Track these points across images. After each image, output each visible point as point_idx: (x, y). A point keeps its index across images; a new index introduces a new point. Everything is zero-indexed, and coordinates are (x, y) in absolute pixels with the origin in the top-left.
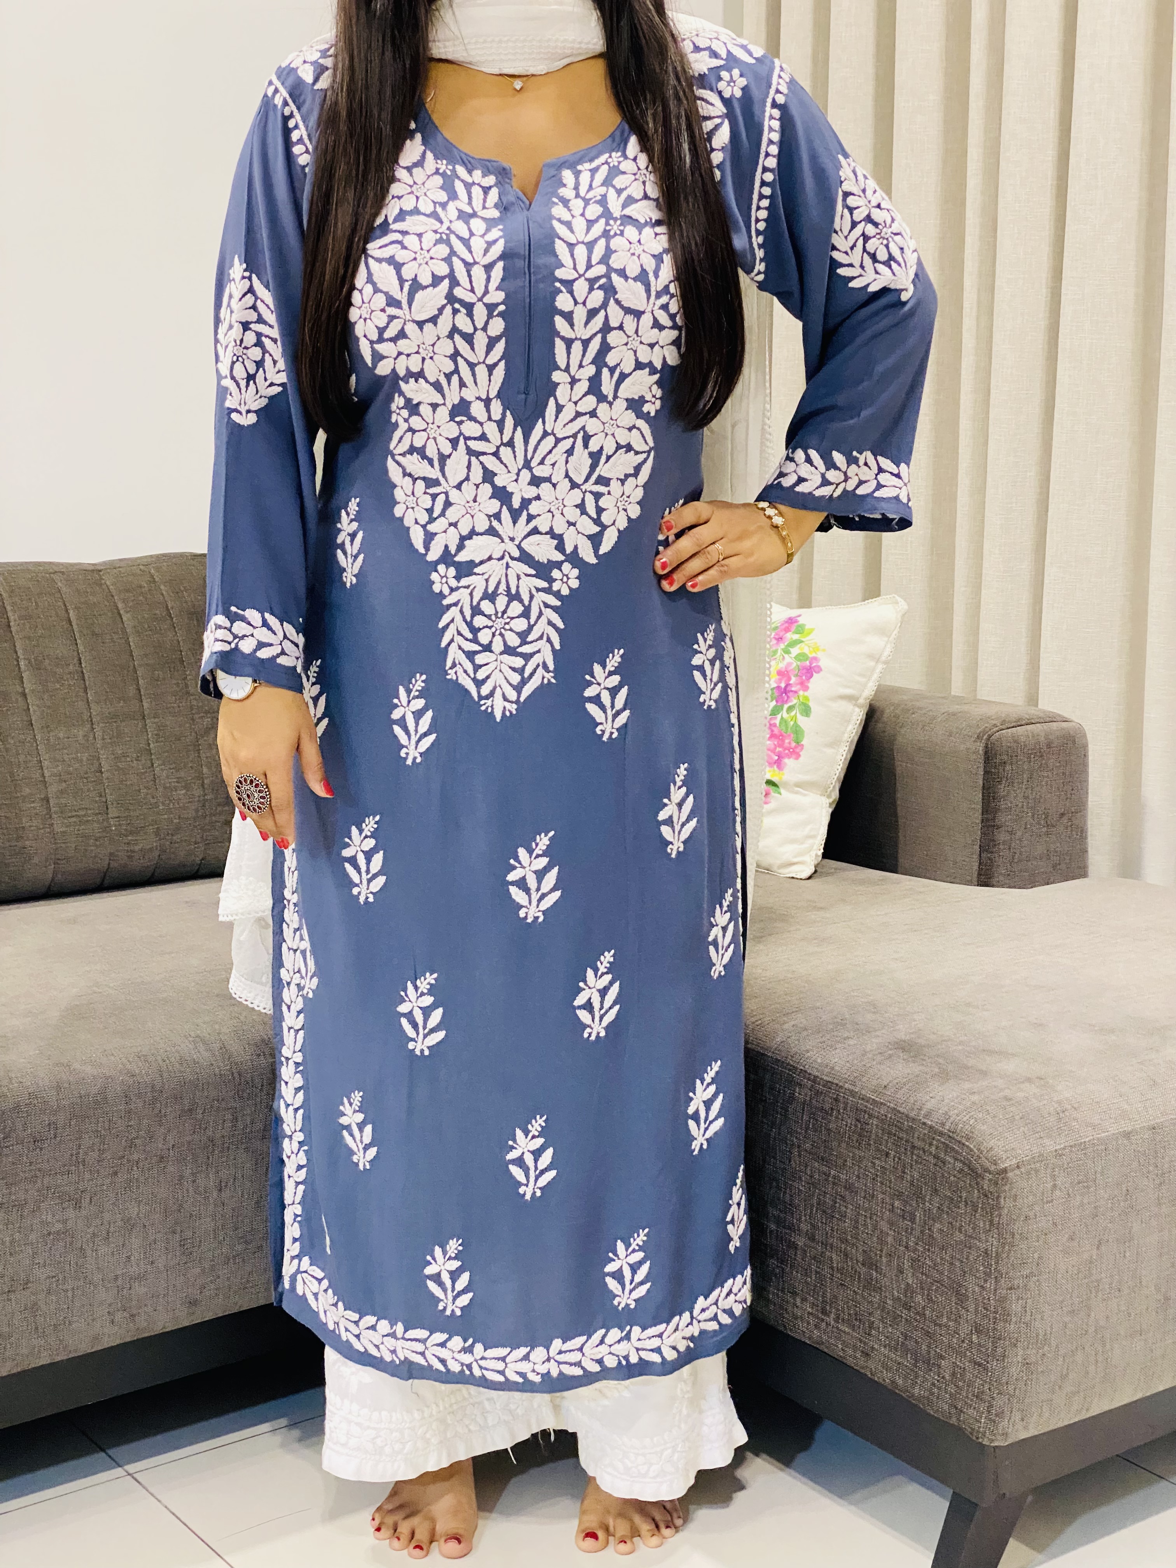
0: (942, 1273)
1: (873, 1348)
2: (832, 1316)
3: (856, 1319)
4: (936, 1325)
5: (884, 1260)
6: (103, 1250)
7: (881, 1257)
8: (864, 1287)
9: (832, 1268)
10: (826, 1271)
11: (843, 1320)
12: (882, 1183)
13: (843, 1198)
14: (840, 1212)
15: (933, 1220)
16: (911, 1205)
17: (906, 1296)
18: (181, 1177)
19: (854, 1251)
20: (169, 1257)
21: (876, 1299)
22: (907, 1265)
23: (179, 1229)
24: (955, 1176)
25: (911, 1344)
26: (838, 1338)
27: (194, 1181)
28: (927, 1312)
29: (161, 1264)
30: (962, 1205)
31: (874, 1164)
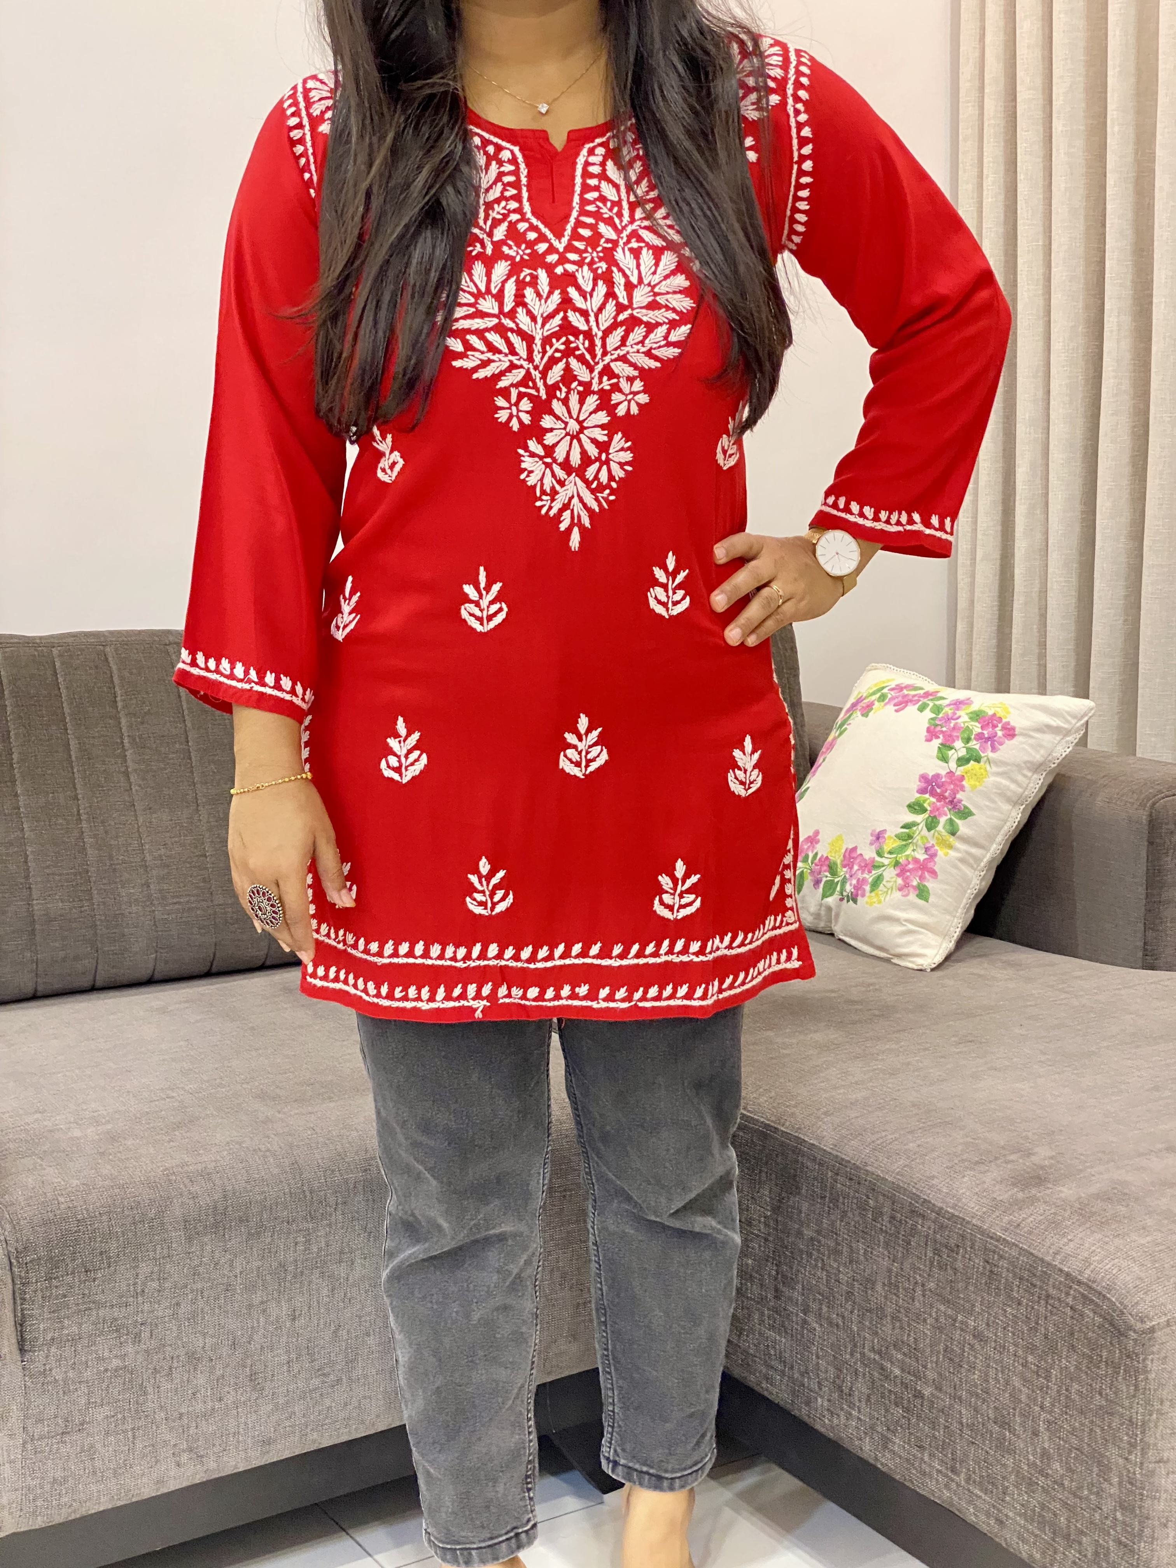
0: (1082, 1440)
1: (1006, 1515)
2: (963, 1476)
3: (989, 1483)
4: (1075, 1495)
5: (1018, 1419)
6: (166, 1386)
7: (1014, 1415)
8: (997, 1447)
9: (961, 1423)
10: (955, 1426)
11: (974, 1482)
12: (1014, 1334)
13: (972, 1347)
14: (968, 1362)
15: (1071, 1379)
16: (1046, 1362)
17: (1041, 1462)
18: (250, 1306)
19: (985, 1407)
20: (239, 1393)
21: (1010, 1462)
22: (1042, 1427)
23: (249, 1362)
24: (1094, 1332)
25: (1048, 1516)
26: (970, 1502)
27: (264, 1311)
28: (1066, 1483)
29: (230, 1399)
30: (1103, 1365)
31: (1005, 1311)
